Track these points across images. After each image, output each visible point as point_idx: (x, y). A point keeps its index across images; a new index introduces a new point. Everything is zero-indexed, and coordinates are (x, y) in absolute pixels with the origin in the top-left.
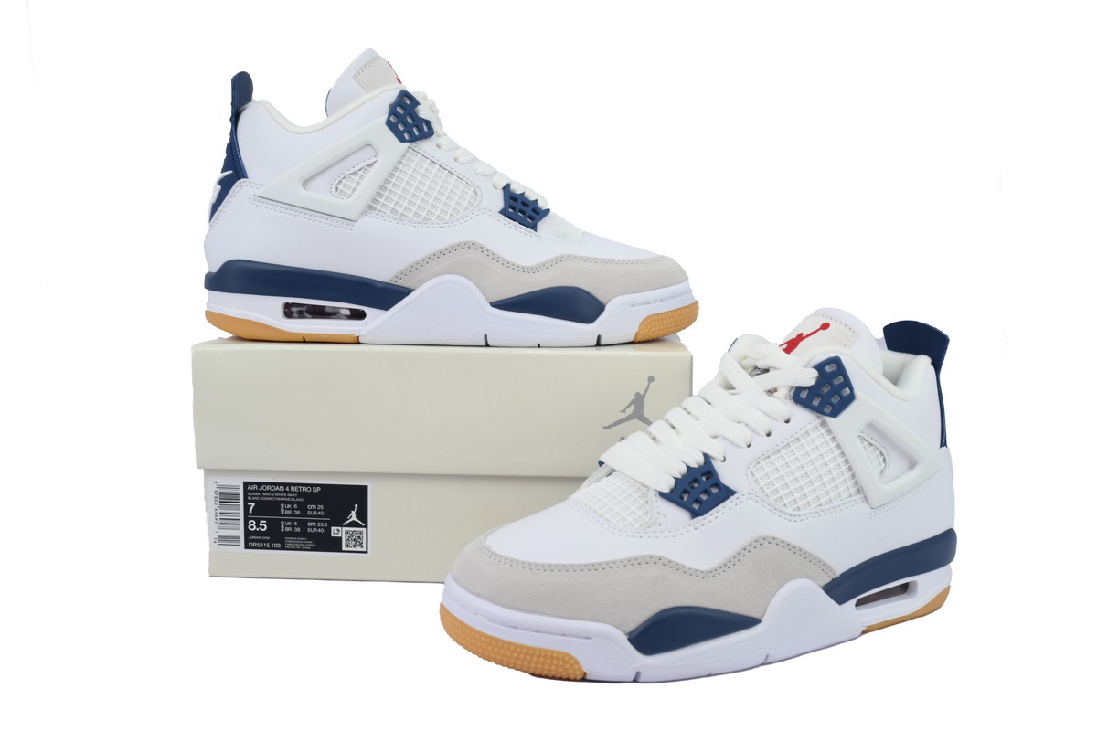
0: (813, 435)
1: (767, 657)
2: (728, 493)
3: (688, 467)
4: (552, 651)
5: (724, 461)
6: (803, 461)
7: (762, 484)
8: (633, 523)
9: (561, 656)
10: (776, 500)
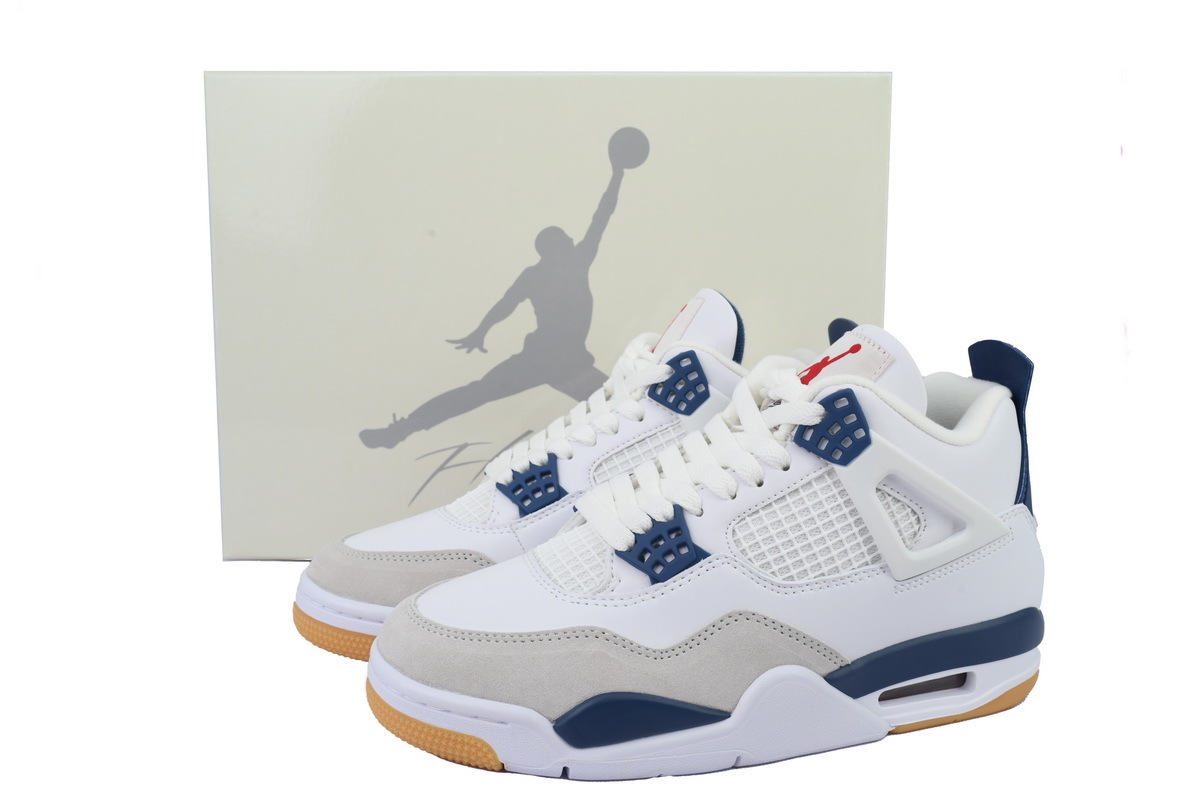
0: (816, 487)
1: (738, 759)
2: (699, 555)
3: (653, 520)
4: (463, 736)
5: (701, 515)
6: (800, 519)
7: (745, 545)
8: (583, 586)
9: (472, 742)
10: (762, 566)
